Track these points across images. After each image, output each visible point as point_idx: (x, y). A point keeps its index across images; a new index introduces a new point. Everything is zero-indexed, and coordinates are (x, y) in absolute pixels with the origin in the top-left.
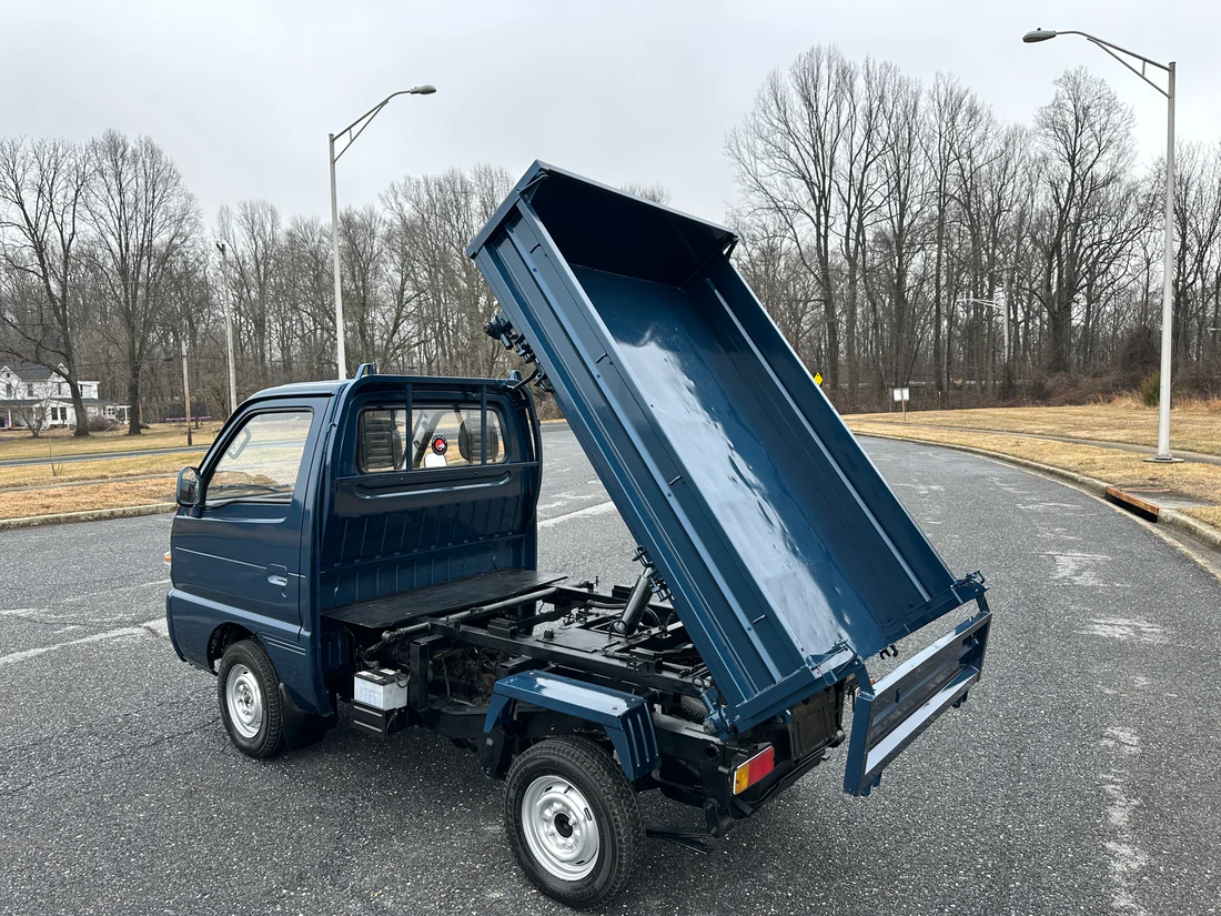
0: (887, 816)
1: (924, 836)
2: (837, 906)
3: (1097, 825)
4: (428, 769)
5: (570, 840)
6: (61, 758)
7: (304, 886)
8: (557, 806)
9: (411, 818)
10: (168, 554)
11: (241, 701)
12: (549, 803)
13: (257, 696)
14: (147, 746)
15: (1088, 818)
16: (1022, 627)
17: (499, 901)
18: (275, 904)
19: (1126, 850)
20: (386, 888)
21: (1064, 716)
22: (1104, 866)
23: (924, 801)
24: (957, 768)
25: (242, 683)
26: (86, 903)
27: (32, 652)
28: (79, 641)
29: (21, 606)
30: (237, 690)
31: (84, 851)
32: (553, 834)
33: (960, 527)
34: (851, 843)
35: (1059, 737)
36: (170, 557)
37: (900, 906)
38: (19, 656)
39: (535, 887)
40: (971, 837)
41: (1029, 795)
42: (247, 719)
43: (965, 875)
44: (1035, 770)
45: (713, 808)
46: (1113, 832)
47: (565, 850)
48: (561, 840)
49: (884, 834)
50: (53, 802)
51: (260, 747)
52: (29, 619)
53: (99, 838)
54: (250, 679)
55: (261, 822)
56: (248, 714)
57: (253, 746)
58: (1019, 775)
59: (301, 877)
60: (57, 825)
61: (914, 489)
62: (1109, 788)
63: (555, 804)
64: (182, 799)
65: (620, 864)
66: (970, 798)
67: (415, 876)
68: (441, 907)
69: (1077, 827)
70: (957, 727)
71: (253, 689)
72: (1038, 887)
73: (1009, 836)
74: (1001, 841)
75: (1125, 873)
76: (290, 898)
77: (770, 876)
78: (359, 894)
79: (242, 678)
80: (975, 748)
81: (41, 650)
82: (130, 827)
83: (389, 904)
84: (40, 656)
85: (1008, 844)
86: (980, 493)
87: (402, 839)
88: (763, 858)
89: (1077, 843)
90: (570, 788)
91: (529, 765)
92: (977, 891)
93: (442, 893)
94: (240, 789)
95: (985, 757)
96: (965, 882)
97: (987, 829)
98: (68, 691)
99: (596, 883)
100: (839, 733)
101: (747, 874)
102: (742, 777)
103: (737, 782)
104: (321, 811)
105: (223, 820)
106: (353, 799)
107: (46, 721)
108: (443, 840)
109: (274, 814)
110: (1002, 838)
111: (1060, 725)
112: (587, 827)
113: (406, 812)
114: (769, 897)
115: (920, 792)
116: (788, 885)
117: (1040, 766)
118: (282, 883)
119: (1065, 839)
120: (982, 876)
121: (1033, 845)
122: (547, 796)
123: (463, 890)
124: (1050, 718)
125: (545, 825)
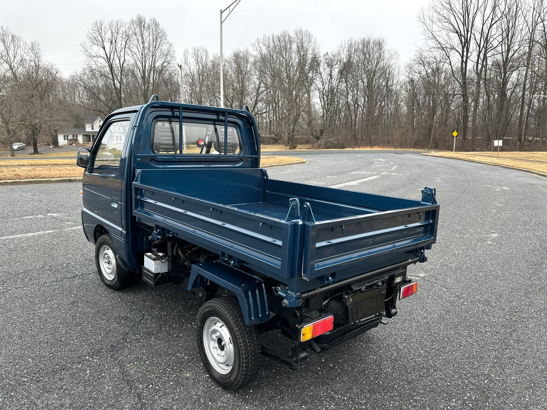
0: (419, 359)
1: (438, 374)
5: (223, 353)
6: (30, 279)
7: (98, 356)
8: (218, 334)
9: (166, 328)
11: (106, 262)
12: (215, 331)
13: (113, 261)
14: (69, 278)
16: (533, 262)
17: (187, 378)
18: (79, 363)
20: (135, 363)
23: (445, 353)
24: (471, 336)
25: (106, 254)
27: (47, 232)
28: (69, 229)
29: (58, 212)
30: (104, 257)
31: (12, 325)
32: (216, 348)
33: (513, 208)
34: (393, 373)
35: (539, 325)
36: (82, 192)
38: (41, 233)
40: (467, 379)
41: (510, 358)
42: (109, 271)
43: (456, 402)
44: (518, 343)
45: (295, 346)
47: (221, 357)
48: (219, 351)
49: (414, 370)
51: (115, 285)
52: (56, 218)
53: (21, 320)
54: (110, 253)
55: (96, 321)
56: (109, 269)
57: (112, 284)
58: (508, 345)
59: (99, 351)
60: (9, 311)
61: (493, 188)
63: (218, 333)
64: (68, 305)
65: (242, 370)
66: (473, 356)
67: (152, 358)
68: (157, 377)
69: (536, 382)
70: (478, 313)
71: (111, 257)
73: (491, 381)
74: (485, 384)
76: (89, 361)
77: (339, 386)
78: (121, 366)
79: (106, 251)
80: (485, 327)
81: (52, 231)
82: (38, 316)
83: (132, 372)
84: (49, 234)
85: (489, 386)
87: (157, 338)
88: (339, 374)
89: (533, 392)
90: (223, 325)
91: (206, 310)
93: (161, 370)
94: (96, 303)
95: (490, 332)
96: (454, 406)
97: (478, 376)
98: (51, 250)
99: (232, 378)
100: (393, 311)
101: (326, 382)
102: (307, 332)
103: (303, 335)
104: (126, 318)
105: (80, 318)
106: (144, 315)
107: (34, 262)
108: (176, 341)
109: (104, 317)
110: (486, 382)
111: (541, 319)
112: (230, 347)
113: (165, 324)
114: (333, 398)
115: (444, 348)
116: (347, 392)
117: (522, 341)
118: (89, 353)
119: (526, 389)
120: (466, 404)
121: (505, 389)
122: (214, 328)
123: (172, 369)
124: (536, 314)
125: (213, 342)
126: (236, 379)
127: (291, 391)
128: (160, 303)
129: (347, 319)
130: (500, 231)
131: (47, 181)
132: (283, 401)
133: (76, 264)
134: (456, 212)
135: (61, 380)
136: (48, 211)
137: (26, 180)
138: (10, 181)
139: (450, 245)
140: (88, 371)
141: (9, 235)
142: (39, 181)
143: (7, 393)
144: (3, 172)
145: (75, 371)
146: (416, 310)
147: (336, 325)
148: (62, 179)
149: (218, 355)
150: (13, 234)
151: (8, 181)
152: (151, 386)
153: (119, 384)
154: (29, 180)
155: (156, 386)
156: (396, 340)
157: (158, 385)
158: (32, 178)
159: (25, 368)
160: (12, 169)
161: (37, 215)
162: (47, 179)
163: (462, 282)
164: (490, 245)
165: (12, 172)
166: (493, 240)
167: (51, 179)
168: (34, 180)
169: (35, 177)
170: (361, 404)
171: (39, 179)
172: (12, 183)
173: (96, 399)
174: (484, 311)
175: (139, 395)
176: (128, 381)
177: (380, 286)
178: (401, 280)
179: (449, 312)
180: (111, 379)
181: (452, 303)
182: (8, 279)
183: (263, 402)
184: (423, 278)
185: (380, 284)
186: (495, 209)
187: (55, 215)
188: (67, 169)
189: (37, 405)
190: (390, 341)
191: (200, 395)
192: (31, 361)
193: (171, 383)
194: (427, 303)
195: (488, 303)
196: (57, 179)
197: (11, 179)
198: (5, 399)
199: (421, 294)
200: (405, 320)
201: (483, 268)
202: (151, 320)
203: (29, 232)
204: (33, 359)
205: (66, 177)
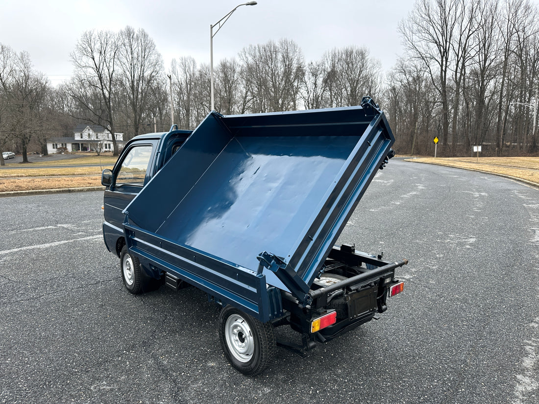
0: (407, 349)
1: (423, 361)
2: (367, 389)
3: (515, 365)
4: (202, 305)
5: (244, 344)
6: (58, 286)
7: (133, 350)
9: (187, 326)
10: (103, 206)
11: (128, 269)
12: (236, 327)
13: (132, 268)
14: (92, 284)
15: (511, 362)
16: (506, 264)
17: (212, 367)
18: (119, 356)
19: (527, 380)
20: (166, 355)
21: (515, 309)
22: (512, 387)
23: (428, 344)
24: (450, 329)
25: (128, 262)
26: (46, 347)
27: (62, 242)
28: (81, 239)
29: (66, 223)
30: (127, 265)
31: (52, 326)
32: (237, 341)
33: (490, 214)
34: (384, 360)
35: (509, 319)
36: (103, 208)
37: (399, 393)
38: (57, 243)
39: (230, 363)
40: (446, 364)
41: (483, 347)
42: (130, 277)
43: (437, 382)
44: (490, 335)
45: (305, 337)
46: (523, 370)
47: (242, 348)
48: (240, 343)
49: (402, 357)
50: (48, 304)
51: (133, 289)
52: (67, 229)
53: (60, 321)
54: (130, 260)
55: (125, 321)
56: (130, 275)
57: (131, 288)
58: (481, 336)
59: (133, 346)
60: (47, 313)
61: (472, 194)
62: (527, 348)
63: (238, 327)
64: (98, 308)
65: (262, 358)
66: (452, 345)
67: (180, 352)
68: (187, 367)
69: (504, 365)
70: (456, 309)
71: (131, 265)
72: (474, 393)
73: (467, 365)
74: (461, 368)
75: (522, 391)
76: (126, 355)
77: (340, 371)
78: (154, 357)
79: (127, 260)
80: (462, 321)
81: (66, 242)
82: (74, 318)
83: (165, 362)
84: (65, 244)
85: (465, 369)
86: (506, 198)
87: (180, 335)
88: (339, 362)
89: (501, 373)
90: (244, 321)
91: (228, 309)
92: (441, 391)
93: (189, 360)
94: (122, 306)
95: (466, 326)
96: (436, 385)
97: (456, 361)
98: (70, 259)
99: (252, 365)
100: (384, 307)
101: (329, 368)
102: (316, 325)
103: (313, 327)
104: (151, 319)
105: (111, 318)
106: (166, 315)
107: (58, 270)
108: (198, 337)
109: (131, 318)
110: (462, 366)
111: (511, 314)
112: (250, 339)
113: (186, 323)
114: (336, 381)
115: (427, 339)
116: (347, 376)
117: (494, 333)
118: (125, 348)
119: (496, 371)
120: (446, 384)
121: (478, 371)
122: (235, 323)
123: (199, 360)
124: (507, 310)
125: (234, 336)
126: (256, 365)
127: (301, 375)
128: (178, 305)
129: (347, 314)
130: (478, 236)
131: (48, 192)
132: (294, 384)
133: (96, 272)
134: (437, 218)
135: (106, 370)
136: (57, 222)
137: (27, 191)
138: (12, 192)
139: (432, 250)
140: (128, 363)
141: (28, 246)
142: (40, 192)
143: (64, 381)
144: (4, 183)
145: (116, 363)
146: (403, 308)
147: (338, 320)
148: (61, 189)
149: (240, 346)
150: (31, 245)
151: (10, 192)
152: (183, 374)
153: (156, 373)
154: (30, 191)
155: (187, 374)
156: (387, 333)
157: (189, 373)
158: (33, 189)
159: (73, 361)
160: (12, 180)
161: (47, 226)
162: (47, 190)
163: (443, 283)
164: (469, 249)
165: (12, 183)
166: (471, 244)
167: (51, 190)
168: (35, 191)
169: (35, 188)
170: (359, 385)
171: (40, 190)
172: (14, 195)
173: (139, 385)
174: (461, 308)
175: (174, 381)
176: (163, 370)
177: (373, 286)
178: (390, 281)
179: (431, 309)
180: (149, 368)
181: (434, 301)
182: (37, 286)
183: (278, 384)
184: (408, 280)
185: (373, 284)
186: (473, 215)
187: (65, 226)
188: (65, 180)
189: (91, 390)
190: (381, 334)
191: (225, 380)
192: (77, 355)
193: (200, 371)
194: (412, 302)
195: (465, 301)
196: (56, 190)
197: (12, 191)
198: (63, 386)
199: (407, 294)
200: (394, 316)
201: (461, 270)
202: (173, 320)
203: (45, 242)
204: (79, 354)
205: (65, 187)
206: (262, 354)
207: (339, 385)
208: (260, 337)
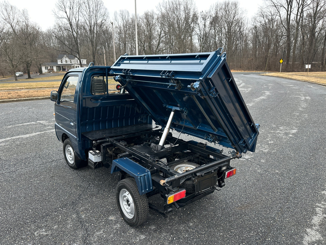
0: (237, 209)
1: (246, 218)
2: (207, 237)
3: (307, 222)
5: (130, 207)
6: (29, 163)
7: (65, 208)
8: (127, 198)
9: (101, 191)
10: (54, 113)
11: (69, 154)
12: (125, 196)
13: (73, 154)
14: (49, 162)
15: (305, 219)
16: (314, 148)
17: (111, 220)
18: (56, 212)
19: (313, 233)
20: (85, 212)
21: (314, 181)
22: (302, 237)
23: (252, 205)
24: (268, 195)
25: (69, 149)
26: (13, 205)
27: (37, 133)
28: (49, 131)
29: (43, 120)
30: (68, 151)
31: (20, 190)
32: (126, 205)
33: (310, 112)
34: (221, 217)
35: (309, 188)
36: (54, 114)
37: (226, 241)
38: (34, 134)
39: (123, 217)
40: (261, 220)
41: (288, 208)
42: (71, 159)
43: (253, 233)
44: (294, 199)
46: (312, 225)
47: (128, 210)
49: (233, 215)
50: (20, 175)
51: (74, 166)
53: (25, 187)
54: (71, 149)
55: (64, 188)
56: (71, 157)
57: (72, 166)
58: (288, 200)
59: (66, 205)
60: (18, 182)
61: (300, 98)
62: (317, 209)
64: (50, 178)
65: (139, 217)
66: (268, 207)
67: (94, 209)
68: (96, 219)
69: (300, 222)
70: (275, 181)
71: (72, 152)
72: (276, 241)
73: (275, 221)
74: (271, 223)
75: (309, 241)
76: (60, 211)
77: (191, 224)
78: (78, 213)
81: (39, 133)
82: (34, 185)
83: (83, 216)
84: (38, 135)
85: (273, 224)
86: (322, 100)
87: (96, 198)
88: (192, 218)
89: (297, 228)
90: (129, 194)
91: (120, 185)
92: (254, 240)
93: (98, 215)
94: (64, 177)
95: (280, 192)
96: (252, 235)
97: (268, 218)
98: (40, 145)
99: (134, 221)
100: (223, 184)
101: (185, 222)
102: (171, 199)
103: (169, 201)
104: (80, 186)
105: (56, 186)
106: (90, 184)
107: (31, 152)
108: (106, 199)
109: (68, 186)
110: (272, 222)
111: (311, 184)
112: (133, 205)
113: (101, 189)
114: (187, 231)
115: (252, 202)
116: (195, 228)
117: (297, 198)
118: (60, 206)
119: (293, 226)
120: (259, 234)
121: (281, 226)
122: (125, 194)
123: (104, 215)
124: (309, 181)
125: (124, 202)
126: (136, 221)
127: (166, 227)
128: (98, 176)
130: (298, 128)
131: (36, 99)
132: (161, 232)
133: (53, 154)
134: (274, 115)
135: (46, 221)
136: (37, 119)
137: (24, 99)
138: (16, 99)
139: (267, 138)
140: (60, 216)
141: (16, 136)
142: (32, 99)
143: (19, 229)
144: (11, 94)
145: (53, 216)
146: (240, 179)
148: (45, 97)
149: (127, 208)
150: (18, 135)
151: (14, 99)
152: (93, 224)
153: (76, 224)
154: (26, 98)
155: (95, 225)
156: (226, 197)
157: (96, 224)
158: (28, 97)
159: (27, 215)
160: (16, 92)
161: (31, 122)
162: (36, 98)
163: (270, 162)
164: (291, 137)
165: (16, 94)
166: (293, 134)
167: (39, 97)
168: (29, 98)
169: (29, 97)
170: (202, 234)
171: (32, 98)
172: (17, 101)
173: (64, 232)
174: (279, 180)
175: (86, 230)
176: (81, 222)
178: (226, 168)
179: (258, 180)
180: (72, 221)
181: (261, 174)
182: (17, 163)
183: (150, 233)
184: (247, 159)
185: (213, 171)
186: (298, 113)
187: (41, 122)
188: (47, 91)
189: (34, 235)
190: (222, 198)
191: (118, 230)
192: (31, 211)
193: (103, 223)
194: (247, 175)
195: (282, 174)
196: (41, 97)
197: (15, 98)
198: (18, 232)
199: (244, 169)
200: (233, 185)
201: (283, 152)
202: (94, 187)
203: (27, 133)
204: (32, 210)
205: (47, 96)
206: (139, 216)
207: (189, 234)
208: (138, 205)
